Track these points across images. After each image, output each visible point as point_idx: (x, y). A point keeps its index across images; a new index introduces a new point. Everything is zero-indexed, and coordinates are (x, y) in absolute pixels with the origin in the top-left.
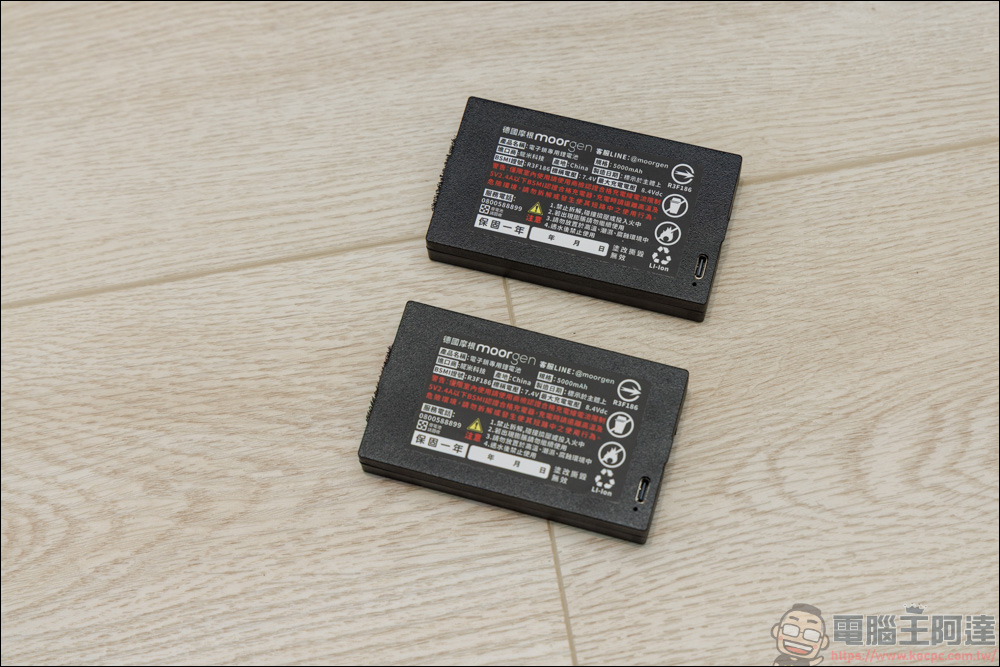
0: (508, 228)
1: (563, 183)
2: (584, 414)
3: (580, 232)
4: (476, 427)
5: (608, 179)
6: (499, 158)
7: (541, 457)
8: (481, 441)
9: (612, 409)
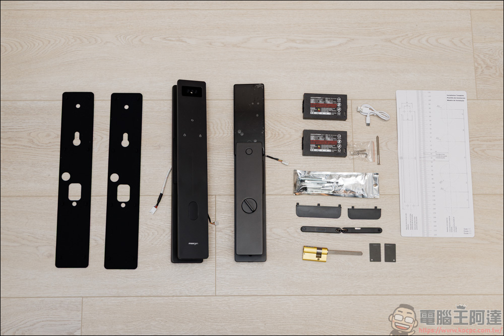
0: (316, 113)
1: (322, 104)
2: (334, 141)
3: (326, 112)
4: (319, 146)
5: (328, 102)
6: (311, 102)
7: (329, 149)
8: (320, 148)
9: (338, 139)
